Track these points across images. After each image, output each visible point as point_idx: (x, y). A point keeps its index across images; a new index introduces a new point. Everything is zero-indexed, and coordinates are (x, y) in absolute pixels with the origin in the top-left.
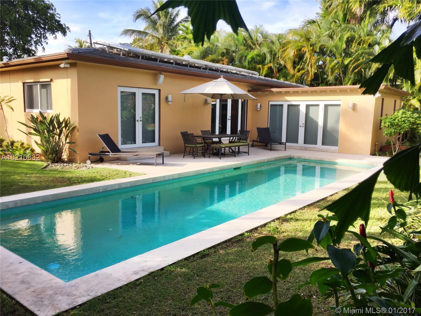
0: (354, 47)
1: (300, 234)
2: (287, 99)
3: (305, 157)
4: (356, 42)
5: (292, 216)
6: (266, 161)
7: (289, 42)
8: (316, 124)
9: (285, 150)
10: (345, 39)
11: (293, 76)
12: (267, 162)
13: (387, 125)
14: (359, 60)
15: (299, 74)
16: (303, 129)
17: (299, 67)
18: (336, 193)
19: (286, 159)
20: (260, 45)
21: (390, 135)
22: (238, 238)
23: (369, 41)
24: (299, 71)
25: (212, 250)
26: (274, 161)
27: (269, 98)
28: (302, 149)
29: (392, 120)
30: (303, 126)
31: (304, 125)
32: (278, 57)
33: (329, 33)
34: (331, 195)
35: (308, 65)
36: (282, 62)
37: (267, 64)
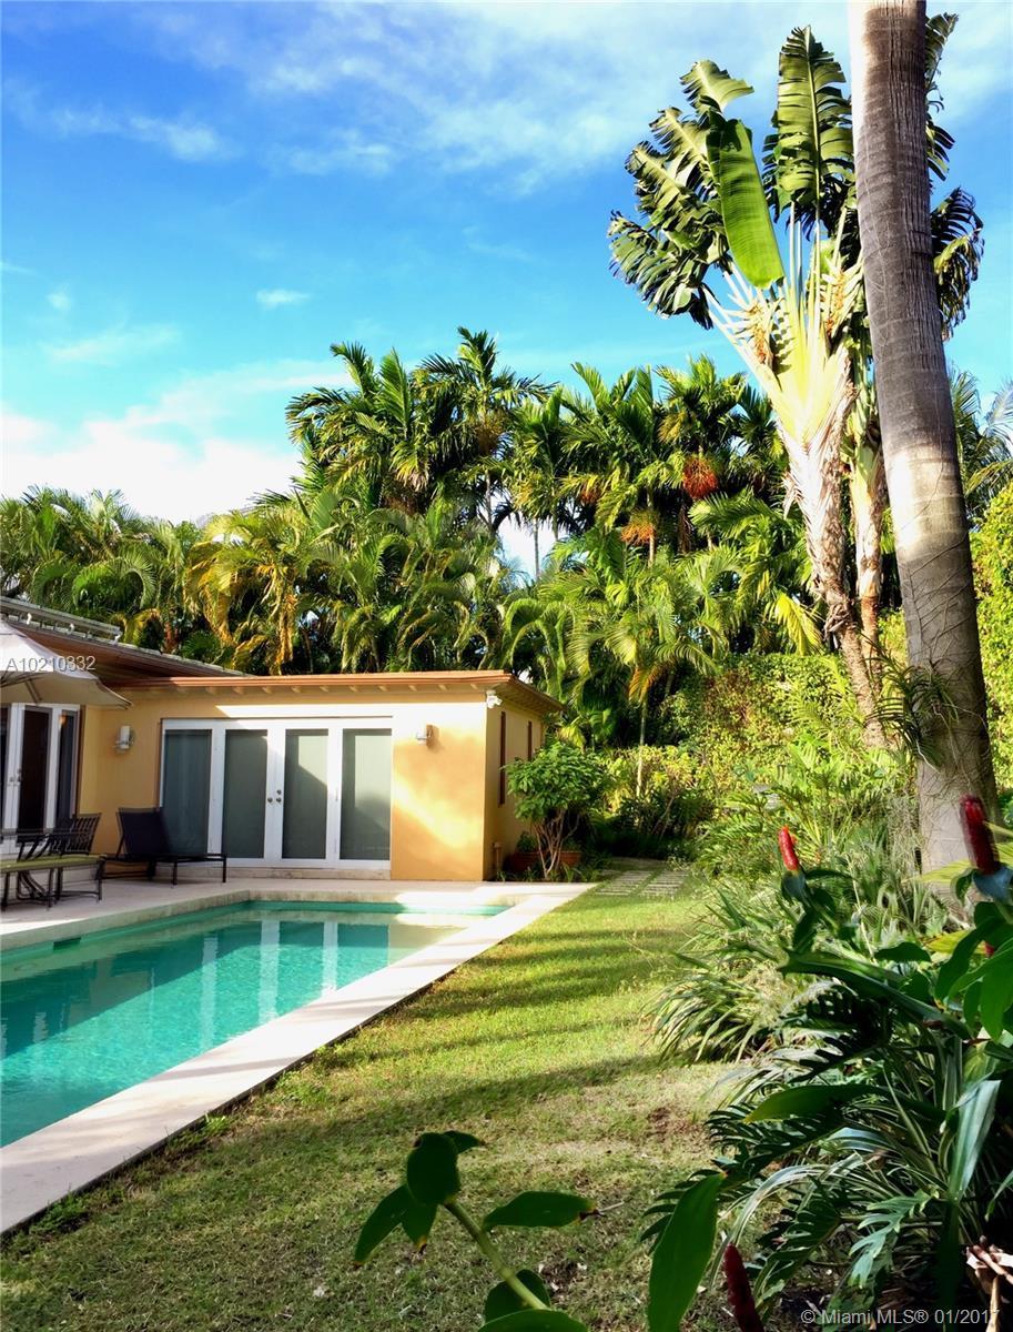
0: (408, 573)
1: (407, 1094)
2: (223, 713)
3: (298, 896)
4: (412, 561)
5: (350, 1047)
6: (168, 914)
7: (216, 548)
8: (320, 791)
9: (224, 881)
10: (380, 549)
11: (229, 651)
12: (174, 916)
13: (525, 784)
14: (425, 611)
15: (249, 645)
16: (280, 808)
17: (247, 623)
18: (453, 972)
19: (234, 904)
20: (115, 550)
21: (533, 816)
22: (185, 1141)
23: (447, 563)
24: (246, 636)
25: (102, 1196)
26: (194, 912)
27: (163, 710)
28: (278, 874)
29: (536, 770)
30: (279, 800)
31: (282, 796)
32: (180, 589)
33: (335, 531)
34: (442, 979)
35: (277, 617)
36: (193, 607)
37: (145, 607)
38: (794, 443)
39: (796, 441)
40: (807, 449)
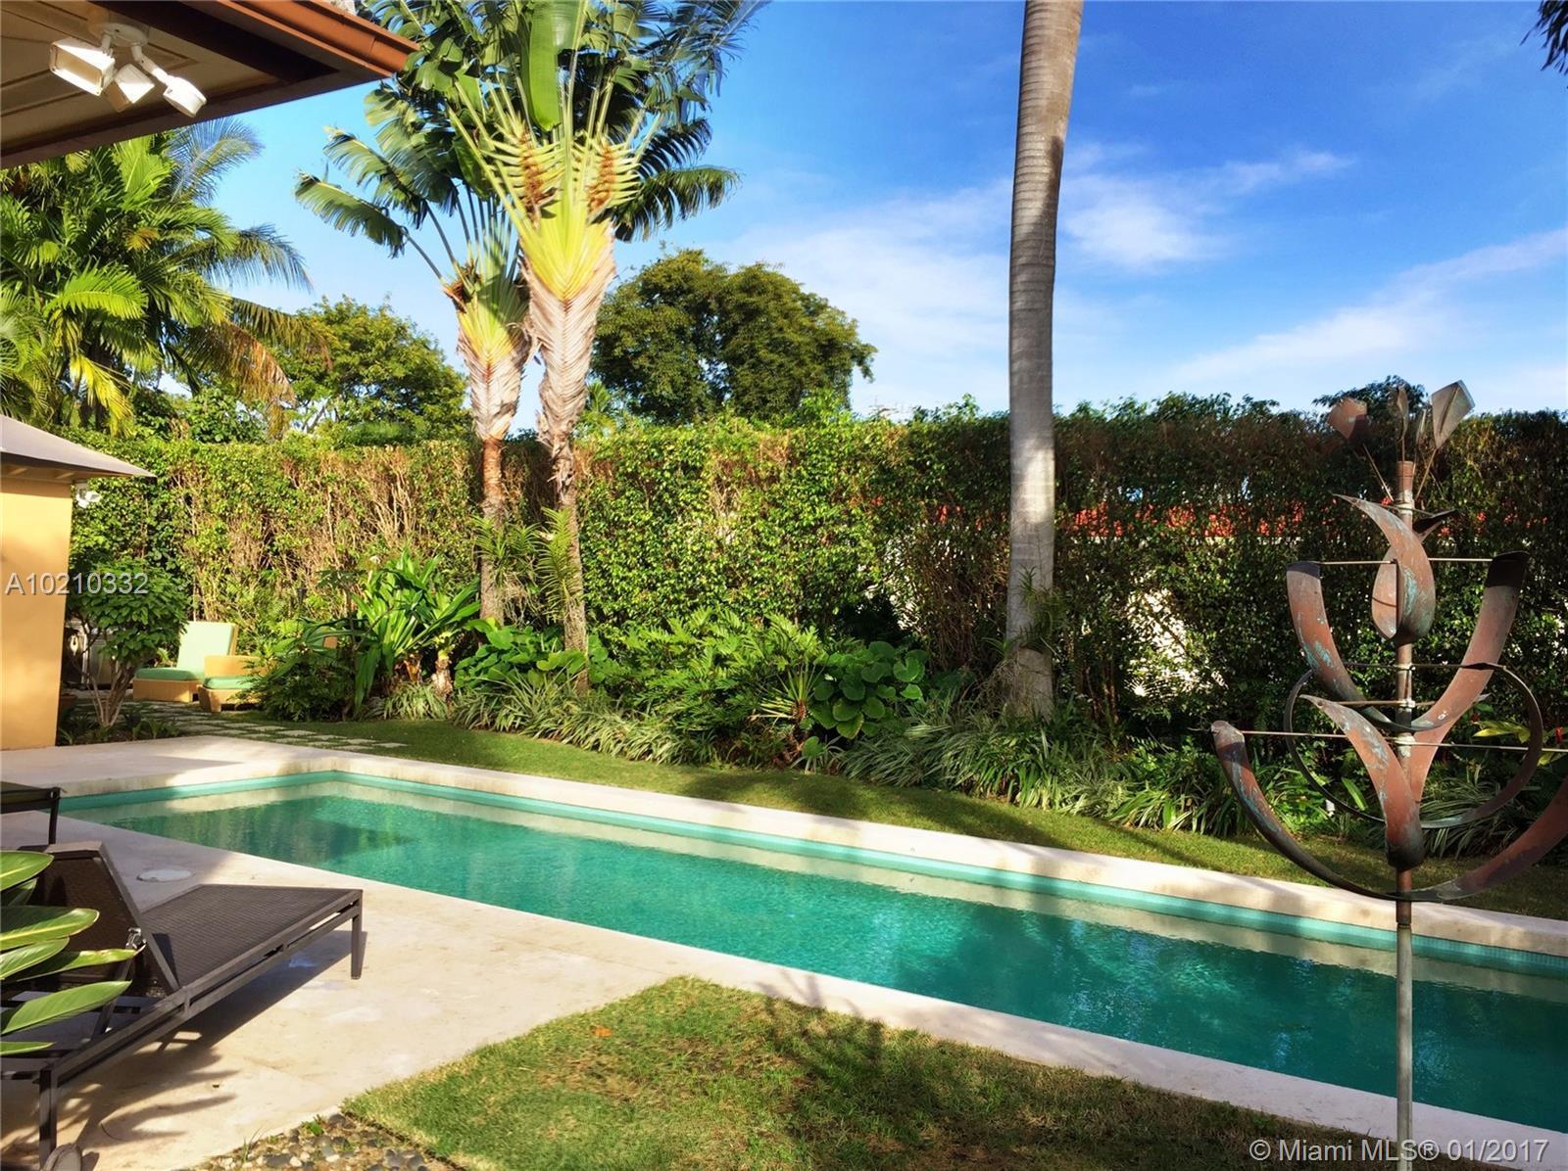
38: (544, 291)
39: (549, 291)
40: (566, 306)
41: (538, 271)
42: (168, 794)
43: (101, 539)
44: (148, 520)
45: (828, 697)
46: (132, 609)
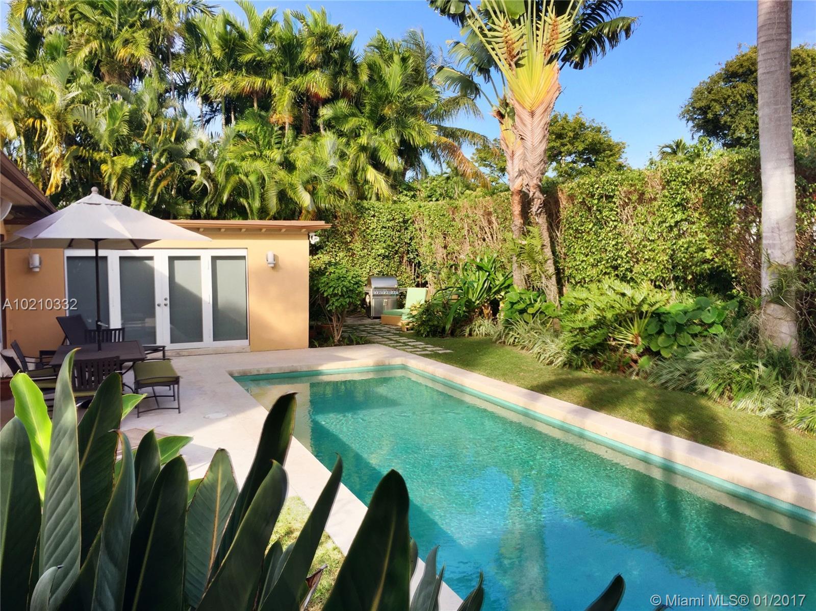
30: (166, 305)
31: (168, 302)
38: (521, 108)
39: (524, 108)
40: (532, 114)
41: (517, 98)
42: (318, 373)
43: (383, 251)
44: (406, 241)
45: (655, 332)
46: (335, 288)
